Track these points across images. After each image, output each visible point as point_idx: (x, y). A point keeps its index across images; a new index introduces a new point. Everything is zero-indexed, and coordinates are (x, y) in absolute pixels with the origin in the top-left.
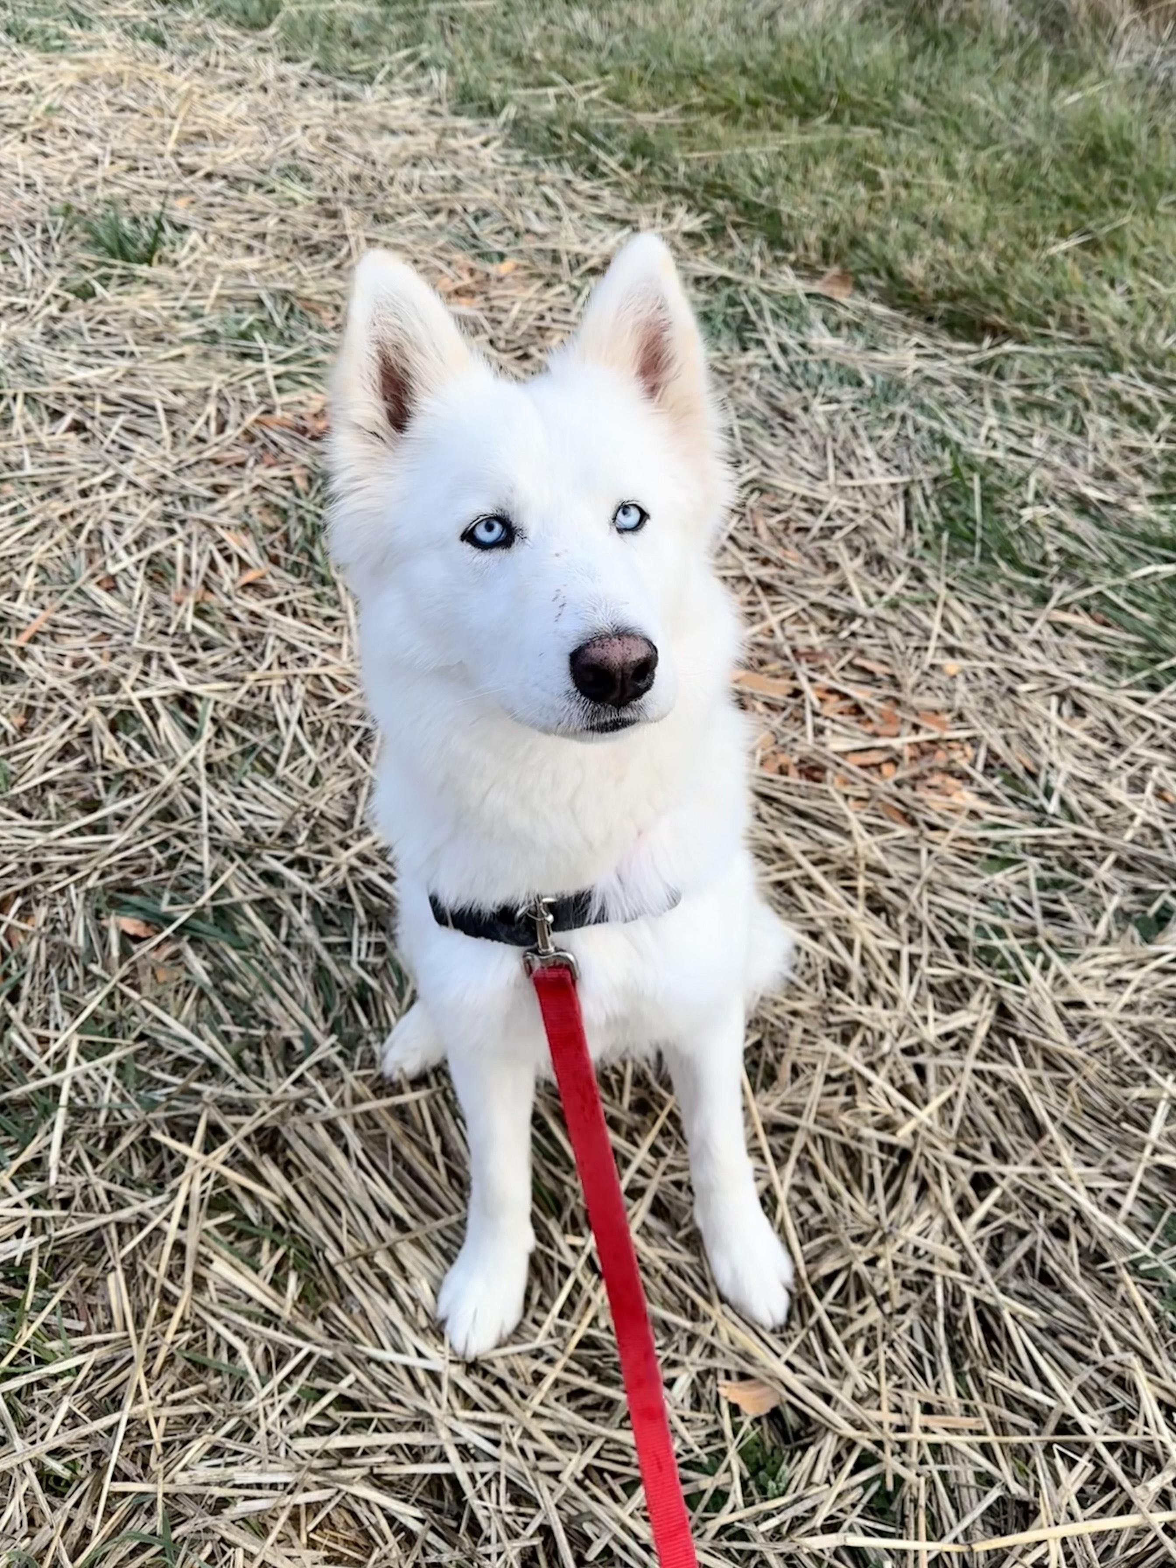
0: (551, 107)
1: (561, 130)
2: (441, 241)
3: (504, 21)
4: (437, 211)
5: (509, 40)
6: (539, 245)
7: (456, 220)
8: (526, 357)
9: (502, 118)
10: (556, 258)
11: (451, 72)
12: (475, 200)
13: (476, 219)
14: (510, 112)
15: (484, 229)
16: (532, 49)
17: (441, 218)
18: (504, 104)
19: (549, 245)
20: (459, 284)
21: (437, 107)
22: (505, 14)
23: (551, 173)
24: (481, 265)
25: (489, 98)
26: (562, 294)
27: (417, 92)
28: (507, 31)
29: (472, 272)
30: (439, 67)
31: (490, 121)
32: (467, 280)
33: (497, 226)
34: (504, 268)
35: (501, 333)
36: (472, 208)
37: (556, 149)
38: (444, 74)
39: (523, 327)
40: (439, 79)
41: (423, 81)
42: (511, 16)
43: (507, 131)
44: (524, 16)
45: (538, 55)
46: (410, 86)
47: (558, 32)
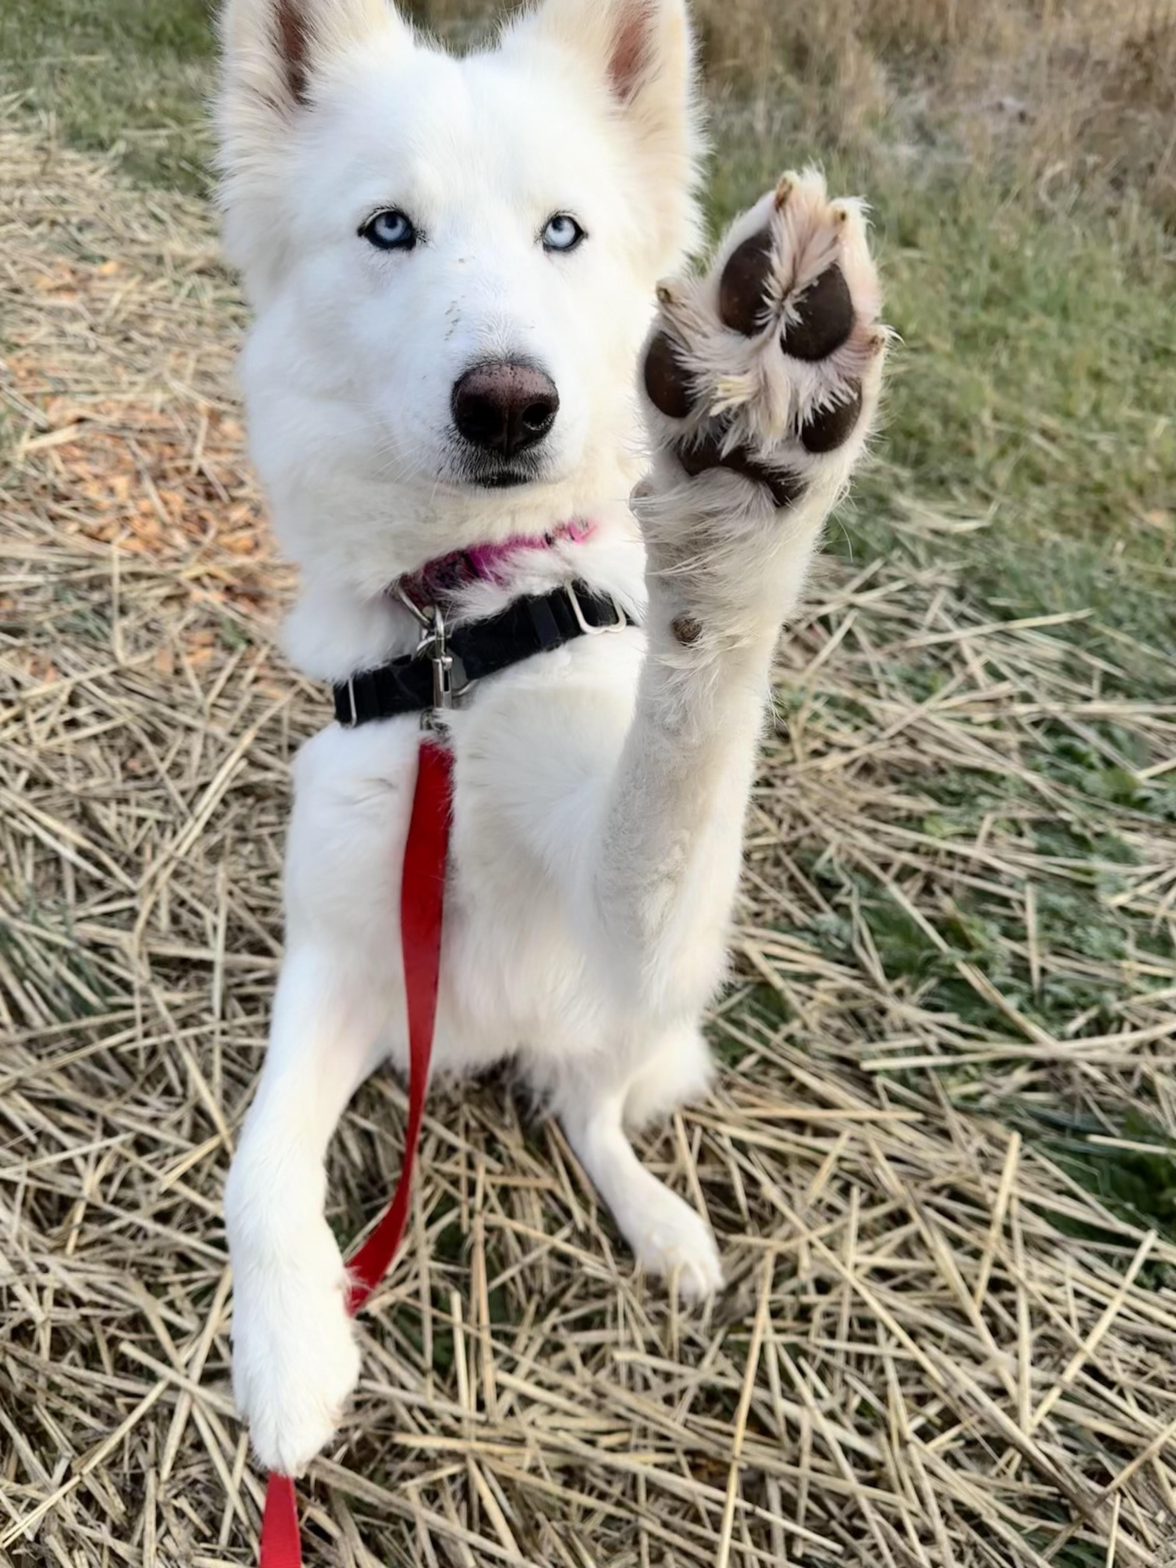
0: (161, 144)
1: (170, 162)
2: (42, 247)
3: (116, 75)
4: (38, 222)
5: (121, 90)
6: (145, 250)
7: (58, 230)
8: (127, 339)
9: (112, 153)
10: (160, 260)
11: (60, 115)
12: (77, 213)
13: (80, 229)
14: (121, 147)
15: (86, 237)
16: (145, 99)
17: (43, 228)
18: (113, 141)
19: (153, 250)
20: (59, 282)
21: (46, 144)
22: (117, 69)
23: (158, 194)
24: (83, 267)
25: (97, 136)
26: (165, 288)
27: (26, 130)
28: (120, 83)
29: (73, 272)
30: (47, 110)
31: (100, 155)
32: (68, 278)
33: (101, 235)
34: (109, 268)
35: (101, 320)
36: (75, 220)
37: (164, 178)
38: (53, 115)
39: (123, 316)
40: (49, 121)
41: (31, 121)
42: (123, 71)
43: (117, 163)
44: (136, 72)
45: (151, 104)
46: (18, 125)
47: (172, 86)
